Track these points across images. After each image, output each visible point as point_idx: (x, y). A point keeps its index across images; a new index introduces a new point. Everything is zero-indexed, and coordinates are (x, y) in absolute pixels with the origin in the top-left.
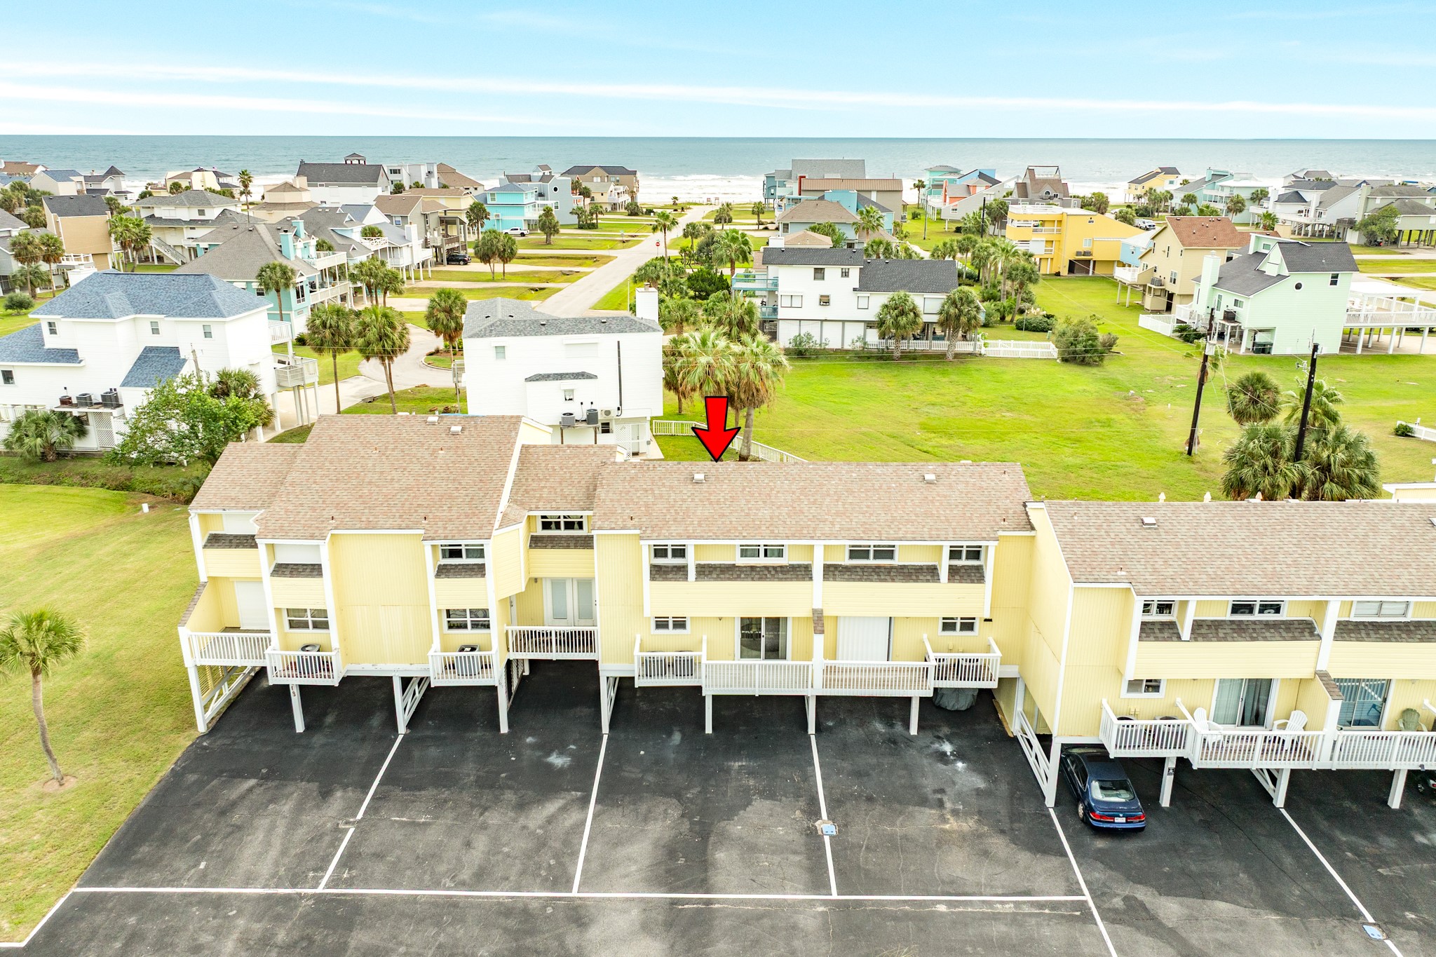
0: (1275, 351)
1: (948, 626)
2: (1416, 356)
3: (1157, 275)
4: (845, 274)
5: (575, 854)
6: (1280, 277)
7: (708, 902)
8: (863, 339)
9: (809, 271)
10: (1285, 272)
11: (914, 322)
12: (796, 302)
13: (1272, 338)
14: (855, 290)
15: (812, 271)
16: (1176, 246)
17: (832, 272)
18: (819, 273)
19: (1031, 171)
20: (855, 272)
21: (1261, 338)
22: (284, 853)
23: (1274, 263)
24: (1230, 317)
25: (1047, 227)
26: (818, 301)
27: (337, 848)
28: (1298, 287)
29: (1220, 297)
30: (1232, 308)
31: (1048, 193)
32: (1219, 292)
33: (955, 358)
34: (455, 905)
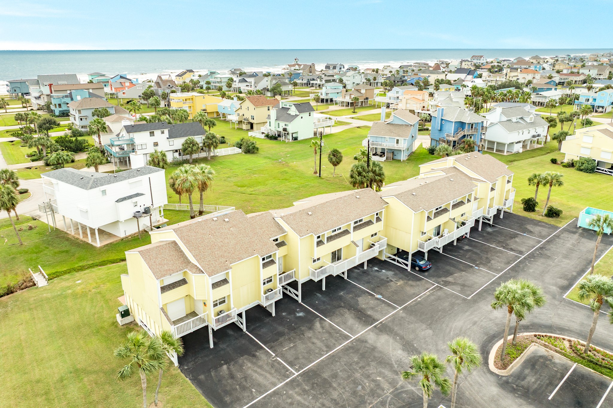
0: (299, 139)
1: (372, 236)
2: (329, 134)
3: (245, 117)
4: (163, 133)
5: (340, 330)
6: (297, 116)
7: (381, 323)
8: (174, 158)
9: (148, 133)
10: (298, 113)
11: (198, 148)
12: (144, 147)
13: (297, 135)
14: (167, 138)
15: (149, 133)
16: (252, 106)
17: (157, 133)
18: (152, 134)
19: (160, 77)
20: (166, 131)
21: (294, 135)
22: (271, 374)
23: (293, 111)
24: (285, 130)
25: (188, 101)
26: (153, 145)
27: (282, 364)
28: (302, 118)
29: (279, 124)
30: (284, 127)
31: (169, 86)
32: (278, 122)
33: (211, 158)
34: (333, 356)
